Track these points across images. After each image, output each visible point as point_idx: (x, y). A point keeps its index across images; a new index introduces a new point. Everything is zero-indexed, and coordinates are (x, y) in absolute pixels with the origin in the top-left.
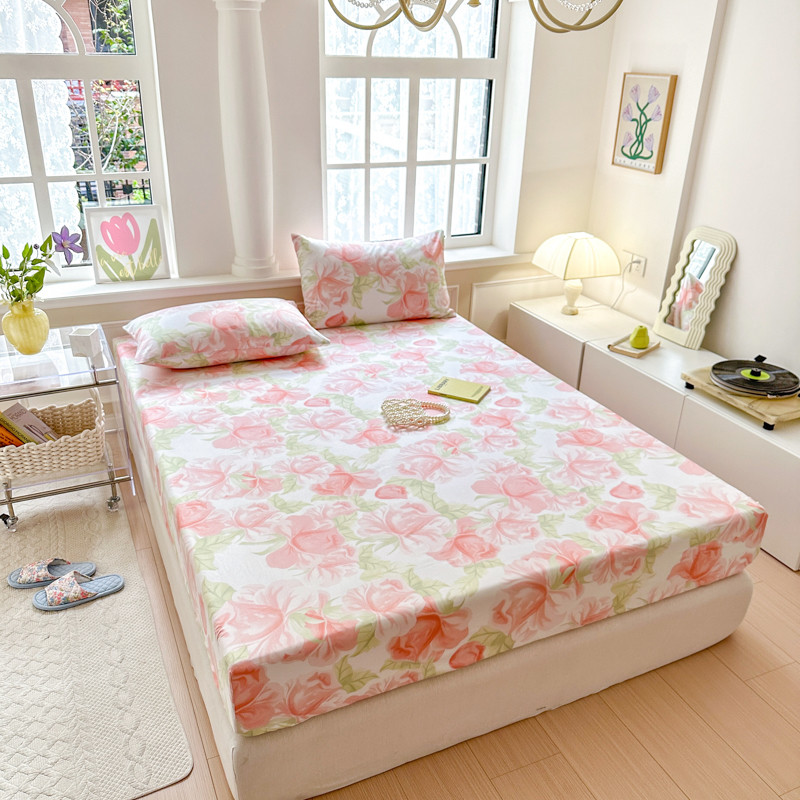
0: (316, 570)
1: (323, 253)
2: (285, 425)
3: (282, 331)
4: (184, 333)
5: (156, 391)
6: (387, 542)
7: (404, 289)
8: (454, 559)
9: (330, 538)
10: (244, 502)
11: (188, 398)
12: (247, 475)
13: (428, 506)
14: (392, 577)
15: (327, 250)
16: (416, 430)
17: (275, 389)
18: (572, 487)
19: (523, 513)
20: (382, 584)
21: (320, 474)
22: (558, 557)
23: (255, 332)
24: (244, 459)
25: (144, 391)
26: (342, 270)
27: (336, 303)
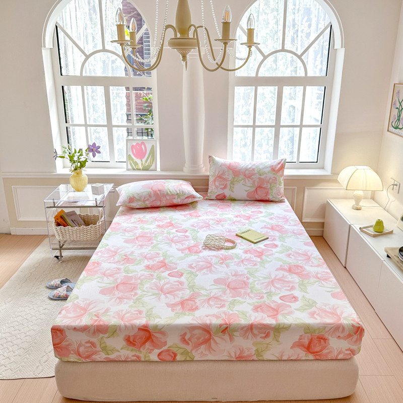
1: (220, 164)
4: (138, 193)
6: (154, 294)
7: (256, 185)
9: (133, 288)
11: (132, 221)
12: (125, 255)
16: (214, 250)
20: (135, 311)
21: (154, 261)
22: (223, 319)
24: (130, 249)
26: (226, 173)
27: (221, 188)
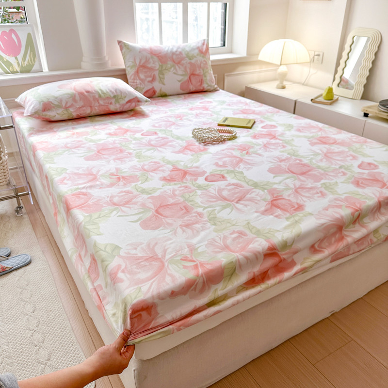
0: (179, 228)
1: (139, 51)
2: (132, 146)
3: (119, 94)
4: (56, 96)
5: (40, 133)
6: (224, 207)
7: (189, 72)
8: (277, 214)
9: (183, 208)
10: (114, 190)
11: (63, 136)
12: (112, 174)
13: (244, 184)
14: (237, 229)
15: (140, 49)
17: (120, 128)
18: (333, 166)
19: (310, 183)
20: (231, 234)
21: (163, 171)
22: (347, 207)
23: (102, 95)
24: (108, 165)
25: (32, 133)
26: (151, 60)
27: (149, 82)
